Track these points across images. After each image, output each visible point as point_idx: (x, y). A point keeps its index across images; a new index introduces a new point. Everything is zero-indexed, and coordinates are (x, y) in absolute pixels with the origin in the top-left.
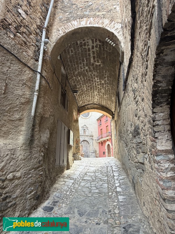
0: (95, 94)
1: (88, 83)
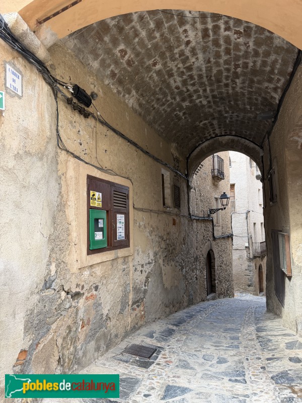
0: (201, 56)
1: (228, 93)
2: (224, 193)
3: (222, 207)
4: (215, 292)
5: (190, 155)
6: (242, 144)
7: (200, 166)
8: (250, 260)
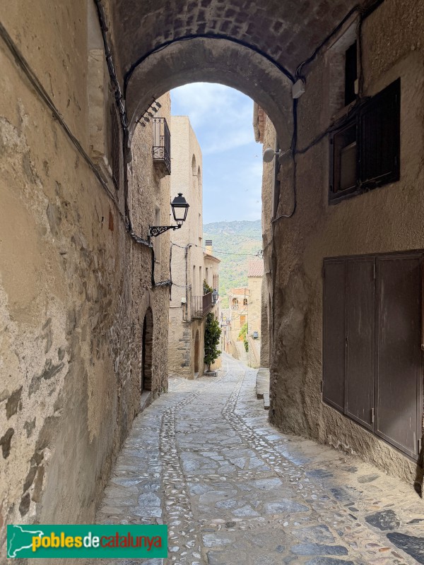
2: (180, 195)
3: (175, 224)
4: (150, 390)
5: (133, 69)
6: (255, 67)
7: (154, 105)
8: (187, 324)
